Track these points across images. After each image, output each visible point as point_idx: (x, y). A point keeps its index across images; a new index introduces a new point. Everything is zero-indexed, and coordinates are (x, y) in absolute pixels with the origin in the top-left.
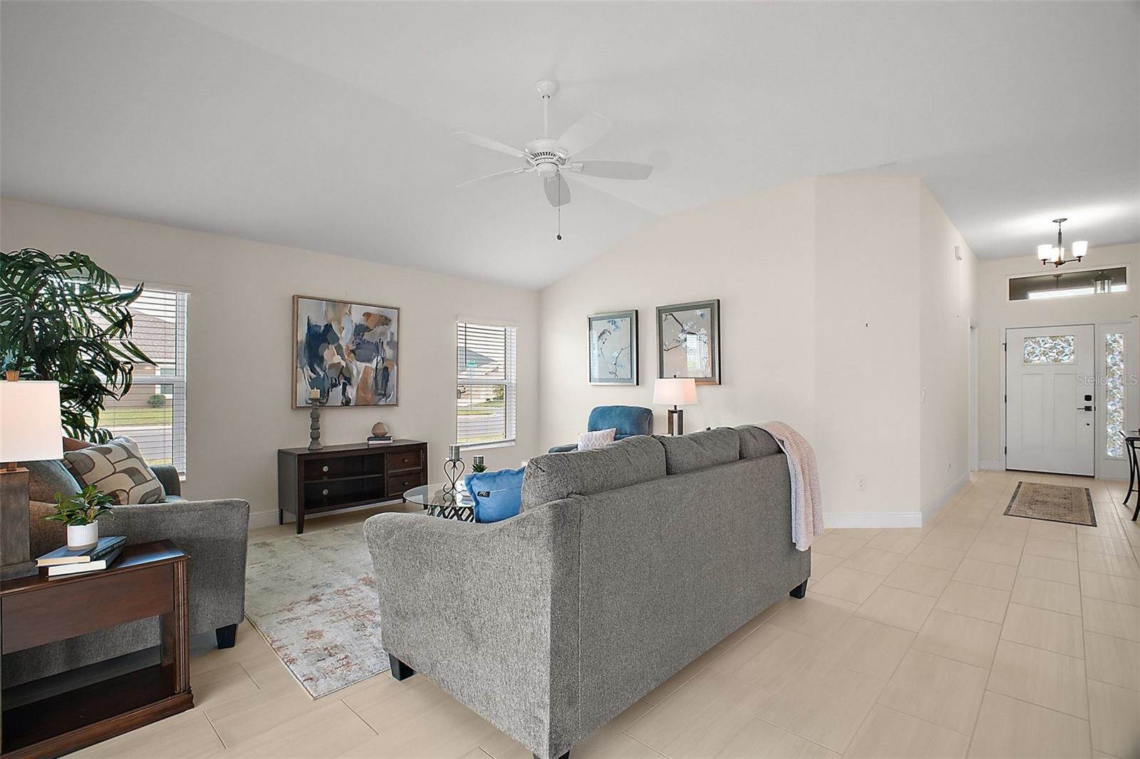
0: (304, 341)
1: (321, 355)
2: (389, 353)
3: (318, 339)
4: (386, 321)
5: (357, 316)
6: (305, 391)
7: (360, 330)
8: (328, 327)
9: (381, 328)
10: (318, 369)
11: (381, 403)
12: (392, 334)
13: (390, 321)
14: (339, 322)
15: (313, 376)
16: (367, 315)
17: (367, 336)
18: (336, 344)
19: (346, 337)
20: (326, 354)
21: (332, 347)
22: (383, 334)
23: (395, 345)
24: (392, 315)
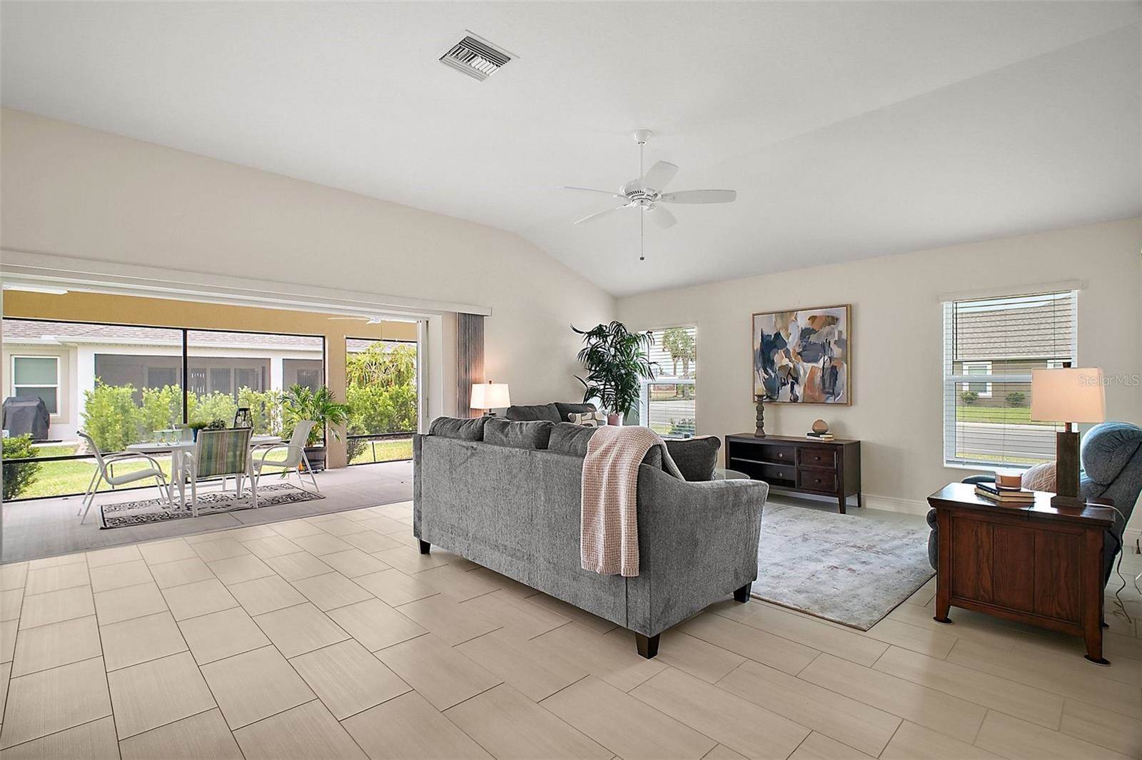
0: (759, 349)
1: (772, 358)
2: (837, 351)
3: (769, 347)
4: (833, 320)
5: (803, 321)
6: (760, 388)
7: (805, 333)
8: (778, 335)
9: (827, 329)
10: (770, 371)
11: (829, 401)
12: (840, 333)
13: (837, 319)
14: (787, 329)
15: (766, 377)
16: (813, 318)
17: (813, 338)
18: (784, 349)
19: (793, 342)
20: (776, 358)
21: (781, 352)
22: (831, 333)
23: (846, 344)
24: (841, 314)
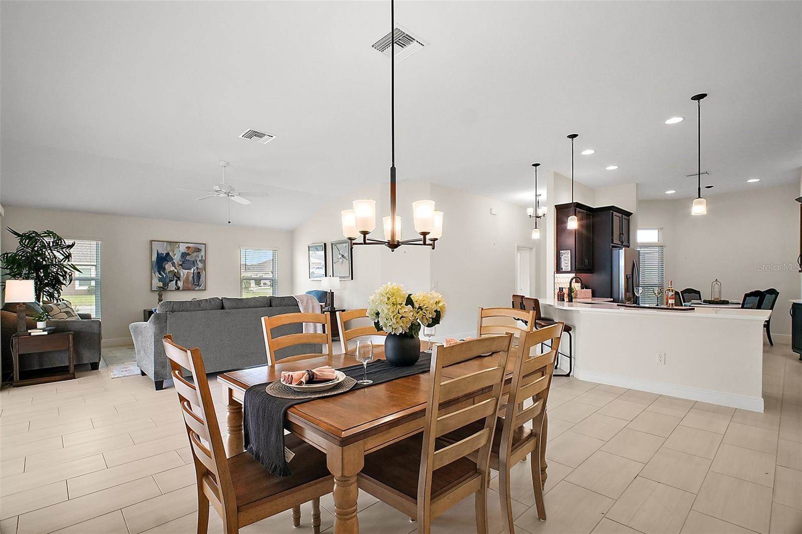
0: (155, 261)
1: (164, 266)
2: (200, 265)
3: (162, 261)
4: (199, 250)
5: (183, 248)
6: (157, 283)
7: (184, 255)
8: (168, 254)
9: (196, 254)
10: (163, 274)
11: (196, 289)
12: (202, 256)
13: (201, 250)
14: (174, 252)
15: (160, 276)
16: (188, 248)
17: (188, 258)
18: (172, 262)
19: (177, 258)
20: (167, 267)
21: (170, 263)
22: (197, 256)
23: (204, 262)
24: (202, 247)
